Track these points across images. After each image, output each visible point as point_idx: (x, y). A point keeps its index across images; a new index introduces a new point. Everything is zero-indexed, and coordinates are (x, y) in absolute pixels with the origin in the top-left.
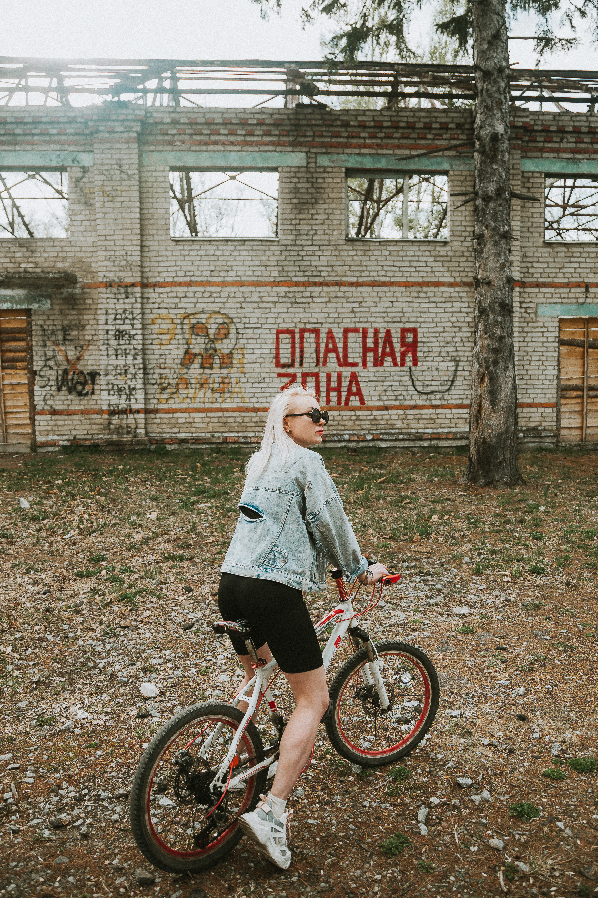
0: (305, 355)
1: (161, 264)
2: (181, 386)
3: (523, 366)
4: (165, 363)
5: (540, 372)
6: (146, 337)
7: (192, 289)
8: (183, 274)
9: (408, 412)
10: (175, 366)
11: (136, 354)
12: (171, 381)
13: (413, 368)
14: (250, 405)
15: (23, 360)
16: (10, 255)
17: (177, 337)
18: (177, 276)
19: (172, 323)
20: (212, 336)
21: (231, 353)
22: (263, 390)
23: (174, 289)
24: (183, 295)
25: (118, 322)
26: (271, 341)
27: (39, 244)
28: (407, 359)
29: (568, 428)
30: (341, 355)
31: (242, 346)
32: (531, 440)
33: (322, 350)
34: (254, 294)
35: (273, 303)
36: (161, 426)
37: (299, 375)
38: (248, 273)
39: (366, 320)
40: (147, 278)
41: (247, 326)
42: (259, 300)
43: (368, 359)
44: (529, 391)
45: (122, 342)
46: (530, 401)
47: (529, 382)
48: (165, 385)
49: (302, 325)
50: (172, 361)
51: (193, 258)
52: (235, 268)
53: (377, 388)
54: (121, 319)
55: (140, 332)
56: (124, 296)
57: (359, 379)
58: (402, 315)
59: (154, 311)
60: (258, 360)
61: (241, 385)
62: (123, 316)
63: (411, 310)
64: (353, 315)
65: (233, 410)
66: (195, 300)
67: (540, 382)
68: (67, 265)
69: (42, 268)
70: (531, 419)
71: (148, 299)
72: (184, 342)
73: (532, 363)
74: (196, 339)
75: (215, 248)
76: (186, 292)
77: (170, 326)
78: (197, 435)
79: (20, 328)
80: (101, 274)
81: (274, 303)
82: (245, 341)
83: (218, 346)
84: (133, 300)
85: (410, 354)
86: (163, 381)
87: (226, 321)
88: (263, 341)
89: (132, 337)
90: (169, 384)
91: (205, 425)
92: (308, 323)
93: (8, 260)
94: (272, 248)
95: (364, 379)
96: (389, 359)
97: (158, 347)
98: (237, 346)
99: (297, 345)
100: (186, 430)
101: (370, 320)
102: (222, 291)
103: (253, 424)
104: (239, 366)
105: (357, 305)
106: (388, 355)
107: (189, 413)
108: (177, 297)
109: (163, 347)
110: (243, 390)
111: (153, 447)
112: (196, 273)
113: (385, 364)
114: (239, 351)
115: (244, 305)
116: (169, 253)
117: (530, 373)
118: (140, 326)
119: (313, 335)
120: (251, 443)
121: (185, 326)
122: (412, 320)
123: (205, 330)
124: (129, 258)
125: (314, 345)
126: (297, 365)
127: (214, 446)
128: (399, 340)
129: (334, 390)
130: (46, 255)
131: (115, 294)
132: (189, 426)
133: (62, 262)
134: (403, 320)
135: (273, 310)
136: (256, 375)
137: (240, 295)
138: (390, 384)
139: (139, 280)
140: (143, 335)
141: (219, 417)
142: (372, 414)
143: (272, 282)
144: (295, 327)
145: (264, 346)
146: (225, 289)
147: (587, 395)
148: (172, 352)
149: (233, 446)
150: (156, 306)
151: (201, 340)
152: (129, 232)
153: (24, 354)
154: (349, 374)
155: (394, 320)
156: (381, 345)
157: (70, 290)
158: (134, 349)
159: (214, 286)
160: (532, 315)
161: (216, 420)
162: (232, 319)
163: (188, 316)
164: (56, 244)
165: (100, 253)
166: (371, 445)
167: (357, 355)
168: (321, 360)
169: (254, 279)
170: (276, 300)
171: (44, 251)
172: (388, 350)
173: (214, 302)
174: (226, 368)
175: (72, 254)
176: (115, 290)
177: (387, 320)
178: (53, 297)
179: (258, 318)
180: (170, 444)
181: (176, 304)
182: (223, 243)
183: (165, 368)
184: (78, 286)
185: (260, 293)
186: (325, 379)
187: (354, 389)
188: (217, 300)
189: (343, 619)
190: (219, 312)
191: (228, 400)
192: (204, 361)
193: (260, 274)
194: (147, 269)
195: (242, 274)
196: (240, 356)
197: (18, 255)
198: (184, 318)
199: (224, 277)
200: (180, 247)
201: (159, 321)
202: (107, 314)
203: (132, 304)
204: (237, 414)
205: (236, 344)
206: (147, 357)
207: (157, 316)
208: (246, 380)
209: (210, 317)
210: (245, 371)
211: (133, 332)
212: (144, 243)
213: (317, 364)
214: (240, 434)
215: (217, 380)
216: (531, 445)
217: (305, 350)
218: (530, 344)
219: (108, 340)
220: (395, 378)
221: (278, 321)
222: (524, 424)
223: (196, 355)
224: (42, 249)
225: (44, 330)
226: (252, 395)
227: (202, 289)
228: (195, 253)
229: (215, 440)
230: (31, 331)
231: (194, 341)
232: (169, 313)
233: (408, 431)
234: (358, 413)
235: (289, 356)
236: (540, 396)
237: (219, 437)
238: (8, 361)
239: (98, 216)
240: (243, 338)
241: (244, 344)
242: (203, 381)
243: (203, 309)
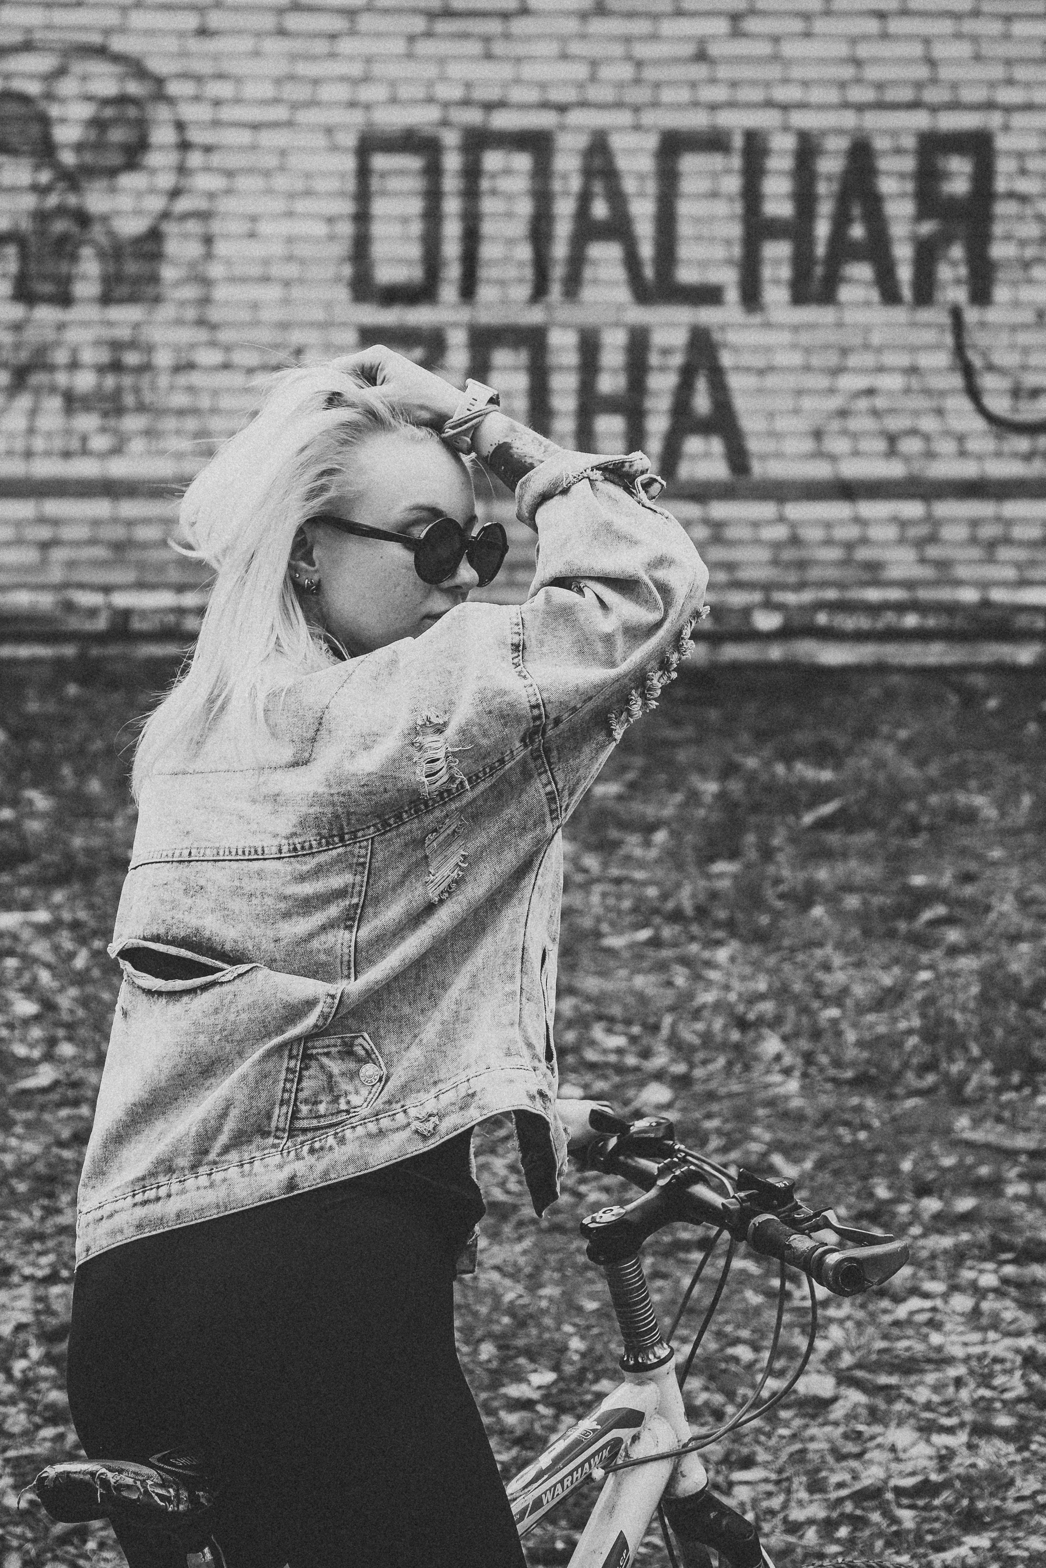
0: (488, 251)
9: (945, 508)
13: (971, 315)
20: (68, 158)
21: (155, 235)
26: (333, 184)
28: (945, 272)
30: (646, 250)
31: (201, 204)
33: (563, 229)
35: (341, 11)
37: (457, 338)
39: (756, 95)
41: (227, 113)
43: (767, 272)
49: (473, 117)
53: (807, 403)
57: (726, 359)
58: (922, 72)
60: (278, 270)
61: (197, 379)
63: (964, 49)
64: (700, 71)
81: (351, 14)
82: (214, 182)
85: (957, 252)
87: (133, 88)
88: (299, 185)
91: (30, 556)
92: (501, 104)
95: (748, 360)
96: (862, 271)
98: (183, 205)
99: (452, 206)
101: (781, 94)
104: (190, 292)
105: (721, 26)
106: (856, 253)
110: (206, 402)
113: (845, 293)
114: (189, 225)
115: (214, 20)
119: (523, 161)
122: (970, 95)
125: (525, 207)
126: (449, 292)
127: (69, 651)
128: (909, 186)
129: (612, 405)
134: (932, 95)
135: (346, 46)
136: (265, 336)
138: (861, 382)
141: (96, 523)
142: (781, 519)
144: (445, 123)
145: (301, 206)
154: (678, 338)
155: (891, 95)
156: (825, 208)
161: (83, 532)
166: (775, 653)
167: (719, 252)
168: (558, 272)
172: (857, 231)
173: (81, 4)
174: (132, 299)
177: (858, 94)
179: (278, 81)
186: (571, 358)
187: (702, 403)
189: (639, 1451)
191: (138, 445)
192: (33, 268)
196: (194, 249)
205: (175, 193)
210: (213, 314)
213: (540, 291)
215: (88, 356)
217: (488, 228)
220: (890, 359)
221: (367, 93)
229: (74, 623)
233: (945, 594)
234: (720, 510)
235: (415, 251)
237: (93, 612)
240: (207, 169)
241: (211, 196)
242: (24, 356)
243: (29, 30)
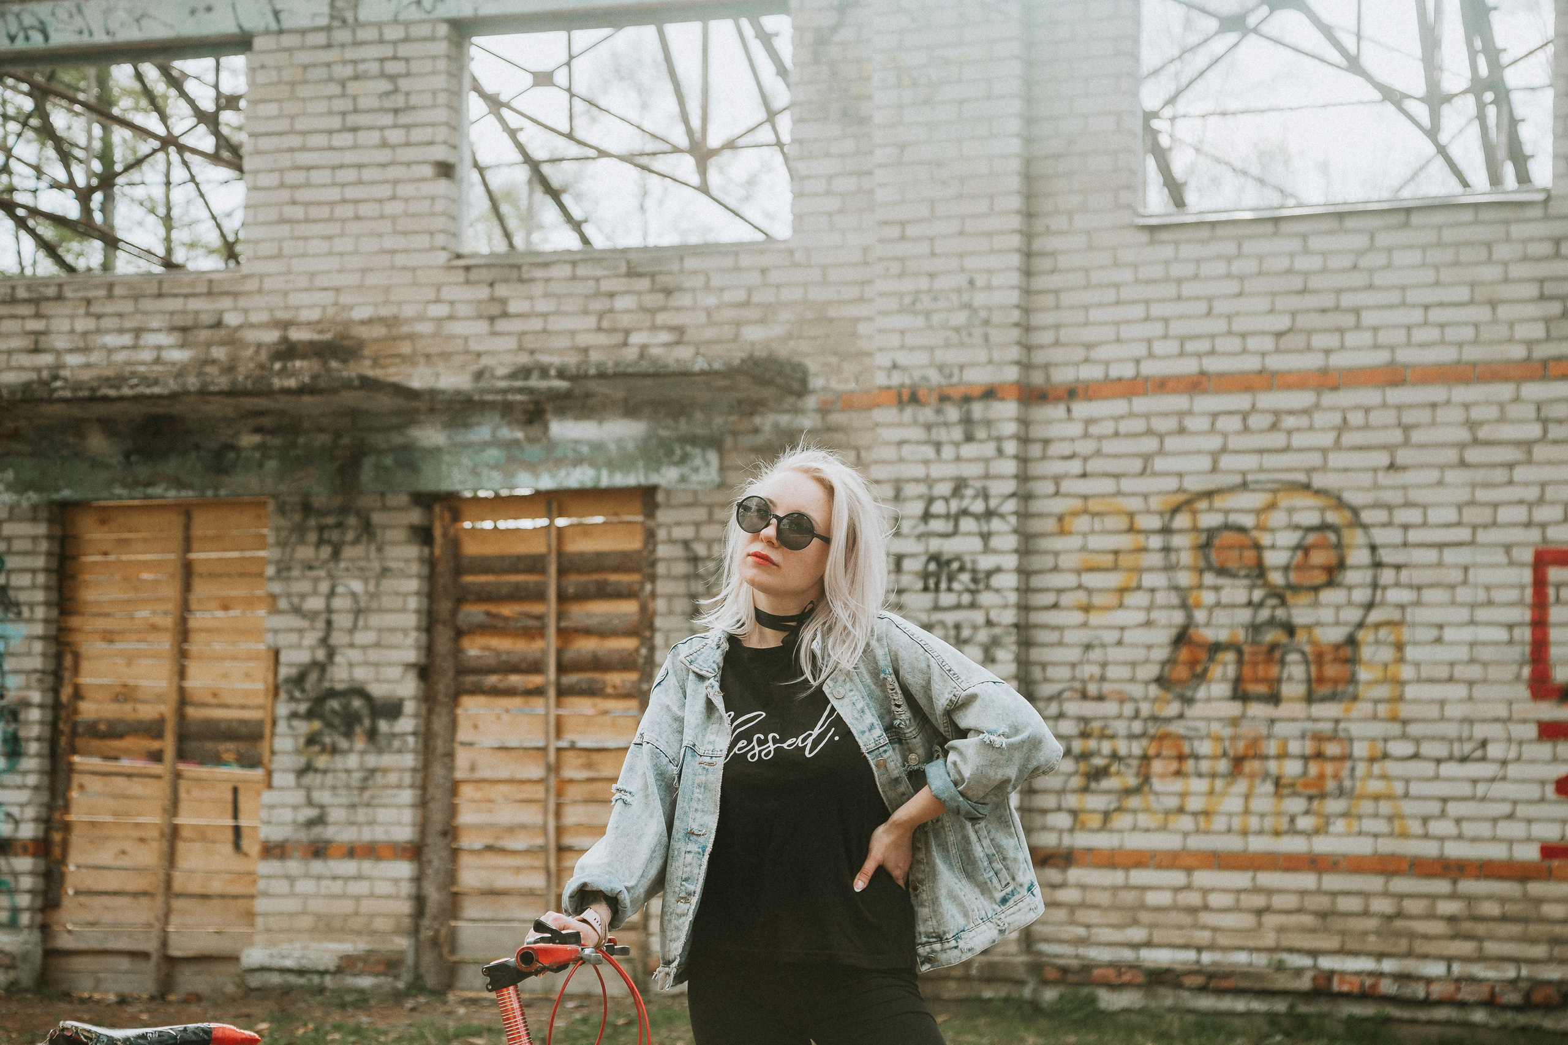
1: (1095, 315)
2: (1157, 766)
4: (1103, 679)
6: (1036, 581)
7: (1206, 403)
8: (1172, 347)
10: (1137, 690)
11: (995, 642)
12: (1122, 747)
14: (1429, 849)
15: (625, 664)
16: (598, 305)
17: (1149, 580)
18: (1151, 355)
19: (1131, 530)
20: (1277, 578)
21: (1351, 641)
22: (1481, 789)
23: (1140, 404)
24: (1172, 423)
25: (937, 525)
26: (1514, 595)
27: (691, 263)
31: (1396, 615)
34: (1442, 414)
35: (1517, 443)
36: (1082, 915)
38: (1419, 335)
40: (1046, 367)
41: (1413, 536)
42: (1463, 435)
45: (947, 599)
48: (1099, 762)
50: (1124, 672)
51: (1211, 289)
52: (1369, 318)
54: (947, 516)
55: (1011, 561)
56: (957, 434)
59: (1066, 486)
60: (1460, 671)
61: (1391, 767)
62: (954, 506)
65: (1356, 865)
66: (1215, 443)
68: (776, 331)
69: (697, 345)
71: (1046, 442)
72: (1174, 599)
74: (1216, 589)
75: (1295, 245)
76: (1182, 414)
77: (1125, 542)
78: (1218, 956)
79: (625, 554)
80: (883, 360)
81: (1527, 445)
82: (1405, 596)
83: (1301, 614)
84: (989, 449)
86: (1092, 744)
87: (1332, 517)
88: (1482, 596)
89: (981, 580)
90: (1115, 756)
91: (1247, 920)
93: (591, 322)
94: (1516, 230)
97: (1078, 617)
98: (1375, 616)
100: (1177, 937)
102: (1317, 406)
103: (1439, 927)
104: (1383, 691)
107: (1189, 870)
108: (1149, 432)
109: (1095, 618)
110: (1399, 788)
111: (1050, 995)
112: (1221, 344)
114: (1383, 633)
115: (1403, 456)
116: (1127, 275)
118: (1011, 541)
120: (1427, 1003)
121: (1178, 541)
123: (1250, 555)
124: (980, 299)
127: (1280, 1006)
130: (711, 300)
131: (928, 427)
132: (1185, 919)
133: (763, 321)
135: (1519, 473)
136: (1452, 730)
137: (1390, 417)
139: (1012, 374)
140: (1024, 572)
141: (1303, 893)
143: (1518, 363)
145: (1482, 614)
146: (1329, 399)
148: (1129, 636)
149: (1358, 1010)
150: (1075, 466)
151: (1236, 591)
152: (982, 206)
153: (629, 644)
157: (784, 419)
158: (989, 623)
159: (1289, 387)
161: (1292, 901)
162: (1355, 511)
163: (1187, 503)
164: (745, 261)
165: (880, 285)
169: (1447, 355)
170: (1534, 431)
171: (707, 287)
173: (1287, 449)
174: (1333, 697)
175: (797, 294)
176: (927, 414)
178: (729, 442)
179: (1460, 507)
180: (1112, 987)
181: (1147, 458)
182: (1325, 225)
183: (1101, 698)
184: (811, 402)
185: (1467, 406)
188: (1298, 440)
190: (1307, 487)
191: (1339, 826)
192: (1247, 671)
193: (1468, 333)
194: (1046, 337)
195: (1399, 336)
196: (1386, 654)
197: (621, 303)
198: (1175, 510)
199: (1327, 352)
200: (1167, 252)
201: (1082, 523)
202: (897, 497)
203: (987, 460)
204: (1375, 883)
205: (1370, 606)
206: (1036, 654)
207: (1077, 504)
208: (1407, 749)
209: (1272, 506)
210: (1405, 711)
211: (986, 563)
212: (1037, 245)
214: (1389, 966)
215: (1294, 747)
219: (900, 592)
223: (1216, 648)
224: (699, 282)
225: (694, 559)
226: (1434, 808)
227: (1242, 401)
228: (1220, 268)
229: (1283, 982)
230: (653, 564)
231: (1208, 598)
232: (1119, 493)
237: (1299, 972)
238: (578, 666)
239: (880, 156)
240: (1397, 585)
241: (1402, 607)
242: (1241, 746)
243: (1244, 473)
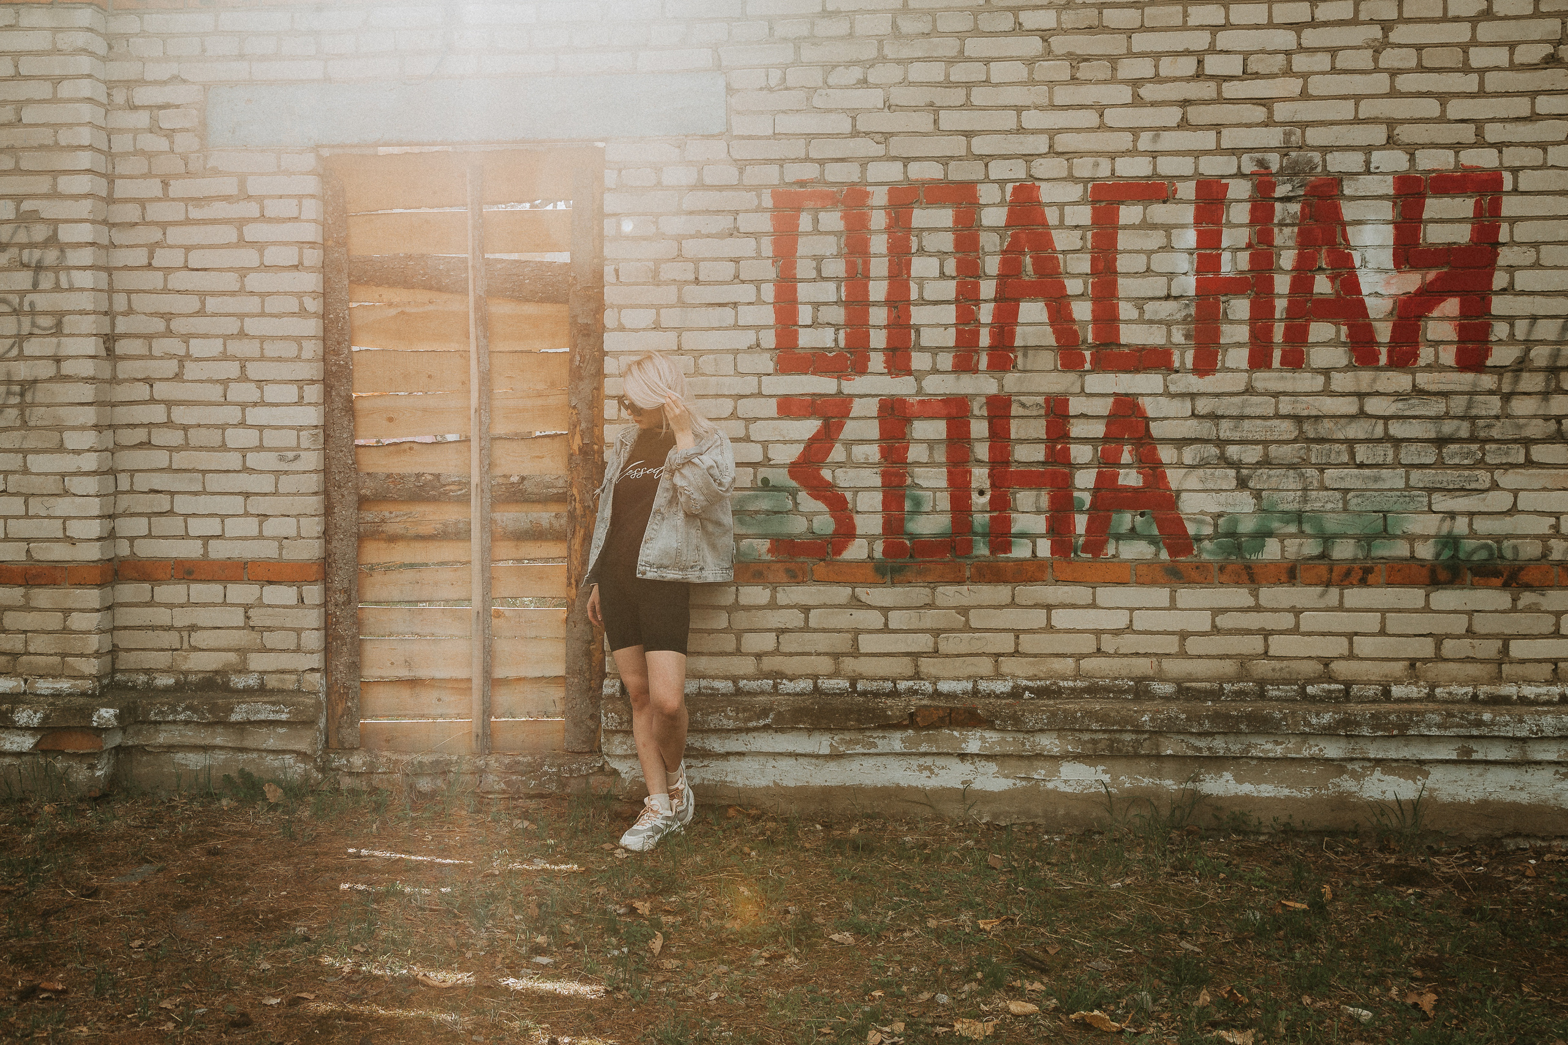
3: (149, 381)
5: (232, 414)
29: (399, 682)
32: (191, 736)
44: (182, 504)
46: (190, 550)
47: (181, 460)
67: (233, 460)
70: (198, 638)
73: (192, 370)
117: (180, 415)
147: (488, 524)
160: (183, 142)
216: (194, 761)
218: (179, 280)
222: (161, 660)
236: (234, 527)
